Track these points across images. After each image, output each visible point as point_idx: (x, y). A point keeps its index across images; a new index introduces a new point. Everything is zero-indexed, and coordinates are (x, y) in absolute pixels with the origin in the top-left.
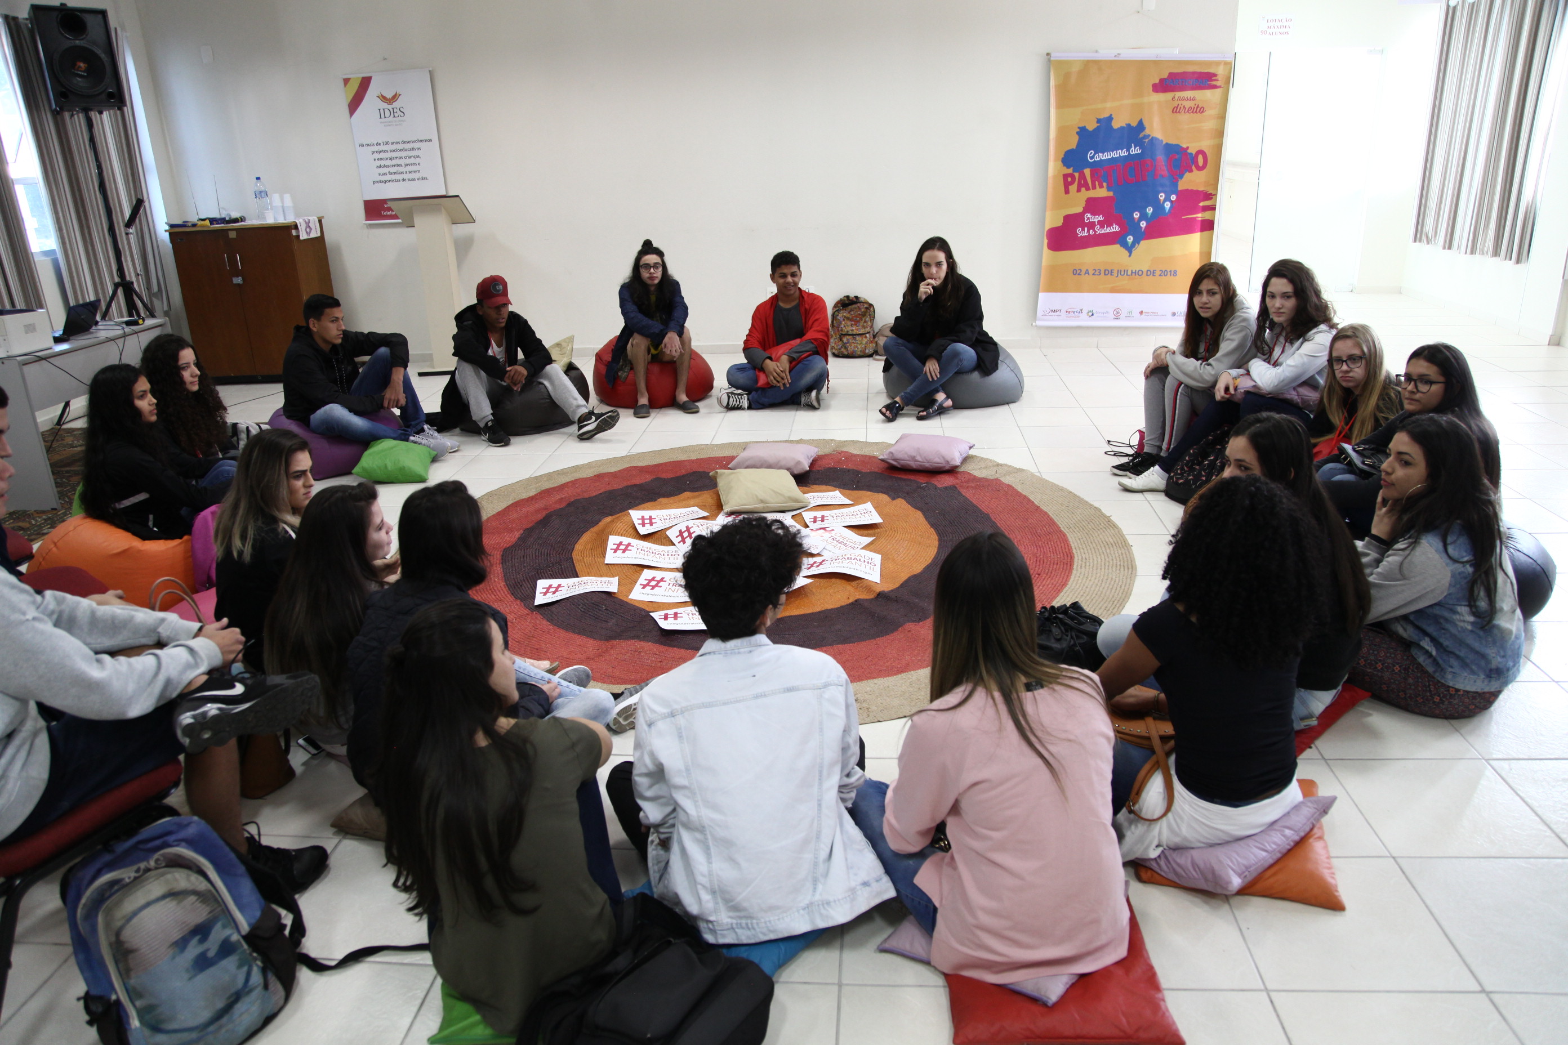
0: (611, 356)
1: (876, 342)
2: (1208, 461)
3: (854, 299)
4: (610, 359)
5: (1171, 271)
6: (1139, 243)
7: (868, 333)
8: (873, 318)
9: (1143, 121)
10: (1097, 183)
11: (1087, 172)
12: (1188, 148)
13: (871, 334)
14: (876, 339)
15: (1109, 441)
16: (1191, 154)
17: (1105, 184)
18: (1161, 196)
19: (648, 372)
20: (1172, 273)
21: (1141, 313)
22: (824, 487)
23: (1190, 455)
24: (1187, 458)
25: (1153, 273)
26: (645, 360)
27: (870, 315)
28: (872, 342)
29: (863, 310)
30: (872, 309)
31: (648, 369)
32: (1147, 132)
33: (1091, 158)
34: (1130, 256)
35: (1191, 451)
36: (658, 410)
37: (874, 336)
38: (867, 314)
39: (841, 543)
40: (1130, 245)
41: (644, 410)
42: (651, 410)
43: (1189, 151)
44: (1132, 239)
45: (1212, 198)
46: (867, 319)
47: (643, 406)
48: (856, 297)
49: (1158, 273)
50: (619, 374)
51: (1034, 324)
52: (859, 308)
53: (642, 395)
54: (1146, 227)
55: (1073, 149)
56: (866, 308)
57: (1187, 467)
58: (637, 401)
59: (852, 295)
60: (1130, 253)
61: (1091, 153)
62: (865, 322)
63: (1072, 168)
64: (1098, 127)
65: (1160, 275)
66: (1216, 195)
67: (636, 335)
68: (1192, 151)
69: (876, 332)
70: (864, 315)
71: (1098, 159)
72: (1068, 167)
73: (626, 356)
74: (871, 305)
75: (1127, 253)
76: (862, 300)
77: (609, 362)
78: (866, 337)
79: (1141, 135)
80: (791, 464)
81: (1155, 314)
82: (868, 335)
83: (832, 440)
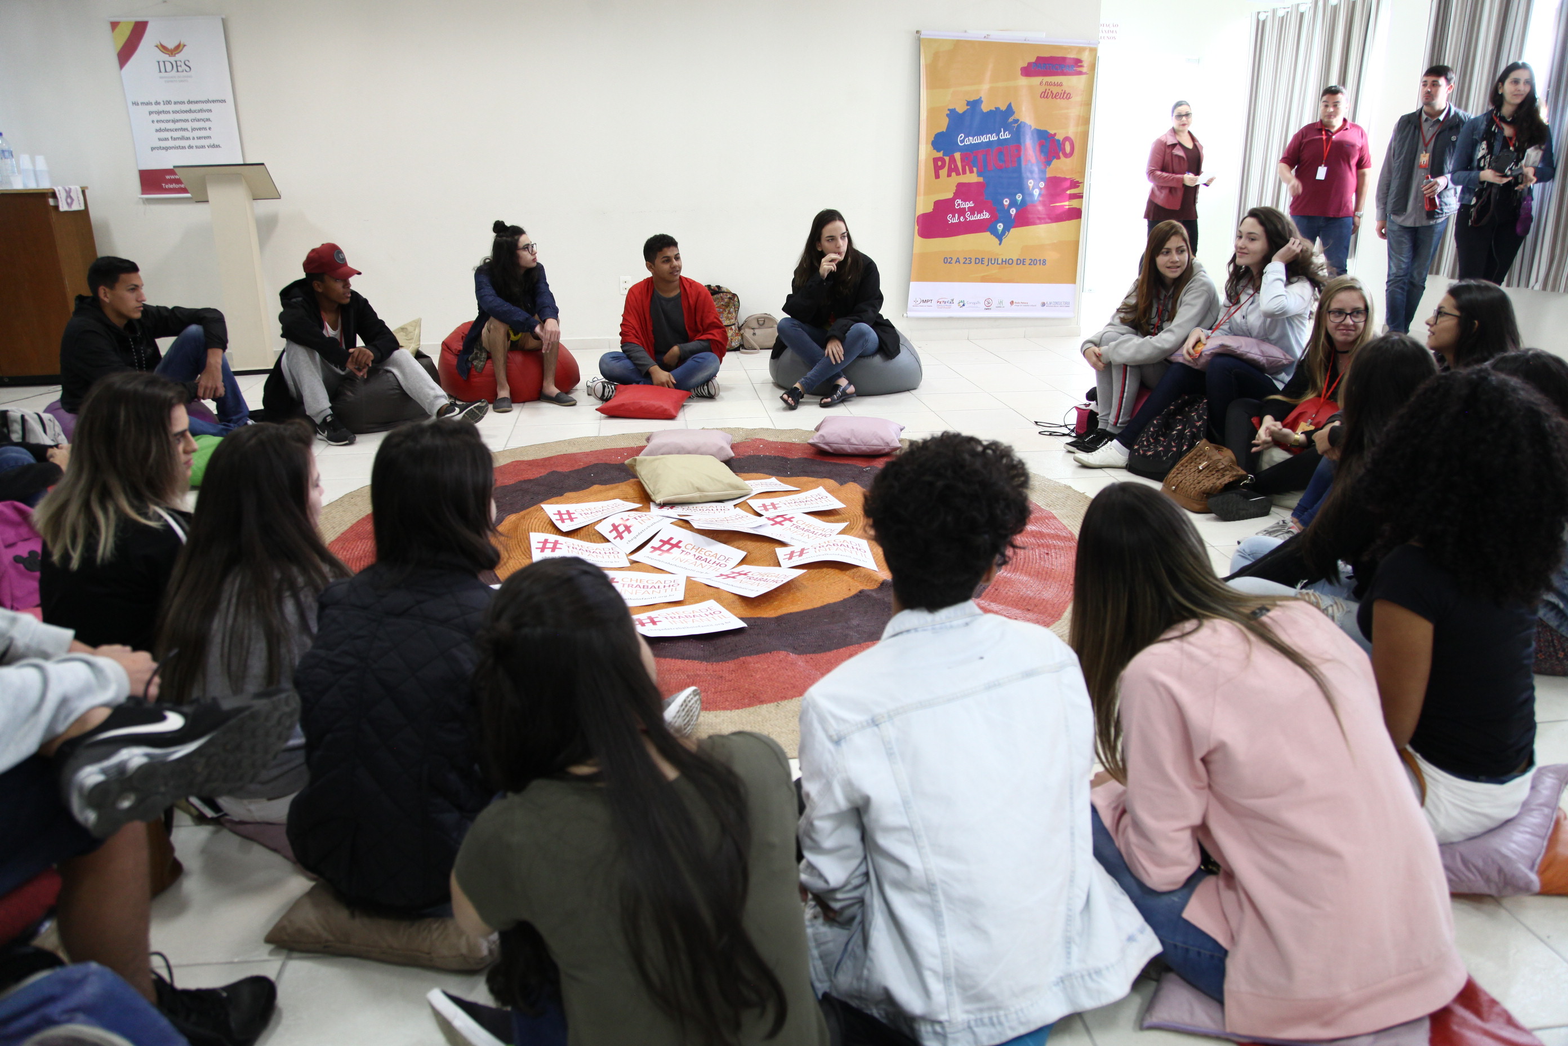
0: (462, 344)
1: (742, 335)
2: (1177, 430)
3: (717, 289)
4: (461, 348)
5: (1040, 260)
6: (1009, 231)
7: (734, 324)
8: (737, 308)
9: (1012, 105)
10: (967, 168)
11: (957, 156)
12: (1055, 134)
13: (736, 325)
14: (742, 332)
15: (1036, 422)
16: (1059, 141)
17: (975, 169)
18: (1030, 183)
19: (508, 361)
20: (1042, 262)
21: (1012, 303)
22: (755, 475)
23: (1154, 426)
24: (1152, 429)
25: (1023, 262)
26: (504, 347)
27: (734, 305)
28: (737, 334)
29: (726, 300)
30: (736, 299)
31: (508, 358)
32: (1015, 116)
33: (962, 141)
34: (1000, 244)
35: (1155, 422)
36: (522, 404)
37: (740, 329)
38: (731, 305)
39: (808, 531)
40: (1000, 232)
41: (505, 404)
42: (513, 405)
43: (1057, 138)
44: (1002, 226)
45: (1078, 186)
46: (732, 310)
47: (504, 399)
48: (718, 287)
49: (1028, 262)
50: (475, 364)
51: (905, 315)
52: (723, 299)
53: (503, 388)
54: (1016, 214)
55: (943, 132)
56: (730, 298)
57: (1153, 439)
58: (496, 395)
59: (713, 285)
60: (1001, 240)
61: (961, 137)
62: (729, 313)
63: (942, 152)
64: (968, 109)
65: (1030, 264)
66: (1083, 183)
67: (492, 319)
68: (1060, 137)
69: (740, 325)
70: (727, 305)
71: (968, 143)
72: (938, 151)
73: (481, 345)
74: (734, 295)
75: (997, 241)
76: (724, 290)
77: (459, 351)
78: (731, 329)
79: (1011, 120)
80: (714, 450)
81: (1025, 304)
82: (733, 327)
83: (739, 428)
